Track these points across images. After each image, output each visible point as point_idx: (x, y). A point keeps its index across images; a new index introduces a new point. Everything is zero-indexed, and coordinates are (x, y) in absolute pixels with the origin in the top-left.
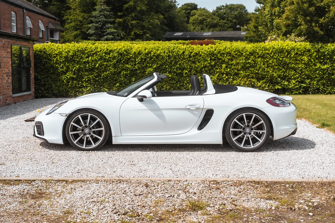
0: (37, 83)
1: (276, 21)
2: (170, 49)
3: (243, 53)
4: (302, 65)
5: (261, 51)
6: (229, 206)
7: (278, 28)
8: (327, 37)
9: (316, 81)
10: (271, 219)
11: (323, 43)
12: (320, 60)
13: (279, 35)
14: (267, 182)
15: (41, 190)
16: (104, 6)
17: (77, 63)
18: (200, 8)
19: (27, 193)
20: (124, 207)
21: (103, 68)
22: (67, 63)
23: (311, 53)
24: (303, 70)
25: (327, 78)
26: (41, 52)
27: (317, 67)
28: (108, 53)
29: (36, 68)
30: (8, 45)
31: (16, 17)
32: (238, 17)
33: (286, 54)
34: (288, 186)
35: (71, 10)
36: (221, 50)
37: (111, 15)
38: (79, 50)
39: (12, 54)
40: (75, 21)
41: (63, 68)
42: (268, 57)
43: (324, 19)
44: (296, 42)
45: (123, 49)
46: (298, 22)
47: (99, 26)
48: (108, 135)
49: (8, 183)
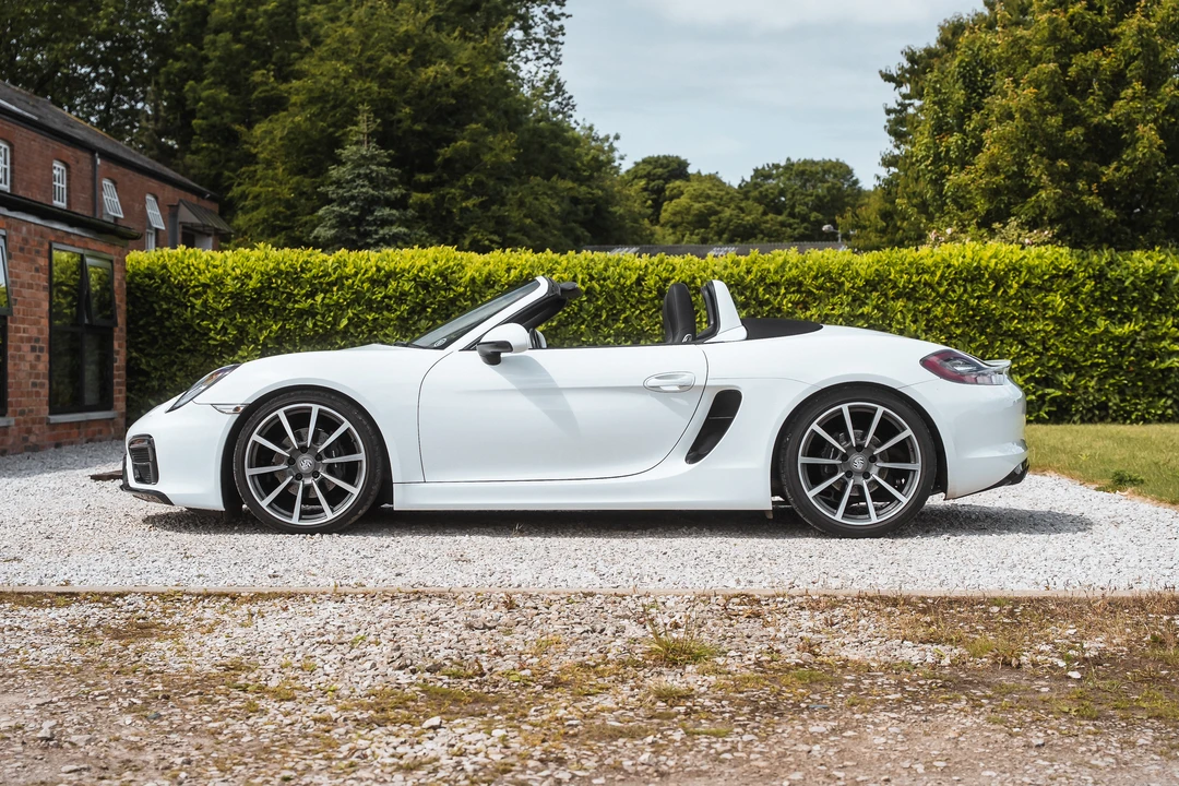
0: (134, 384)
1: (956, 178)
2: (592, 268)
3: (843, 283)
4: (1047, 325)
5: (905, 276)
6: (793, 656)
7: (963, 203)
8: (1129, 231)
9: (1096, 379)
10: (937, 683)
11: (1116, 251)
12: (1108, 306)
13: (964, 226)
14: (924, 599)
15: (144, 618)
16: (369, 147)
17: (274, 317)
18: (699, 173)
19: (99, 626)
20: (430, 654)
21: (362, 332)
22: (238, 316)
23: (1075, 284)
24: (1049, 339)
25: (1132, 369)
26: (150, 279)
27: (1097, 331)
28: (381, 281)
29: (132, 332)
30: (41, 244)
31: (68, 179)
32: (827, 203)
33: (991, 287)
34: (996, 609)
35: (257, 167)
36: (769, 271)
37: (391, 178)
38: (280, 272)
39: (53, 287)
40: (268, 203)
41: (225, 334)
42: (930, 295)
43: (1118, 169)
44: (1023, 248)
45: (434, 267)
46: (1030, 178)
47: (351, 213)
48: (378, 480)
49: (31, 603)
